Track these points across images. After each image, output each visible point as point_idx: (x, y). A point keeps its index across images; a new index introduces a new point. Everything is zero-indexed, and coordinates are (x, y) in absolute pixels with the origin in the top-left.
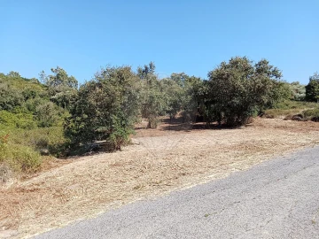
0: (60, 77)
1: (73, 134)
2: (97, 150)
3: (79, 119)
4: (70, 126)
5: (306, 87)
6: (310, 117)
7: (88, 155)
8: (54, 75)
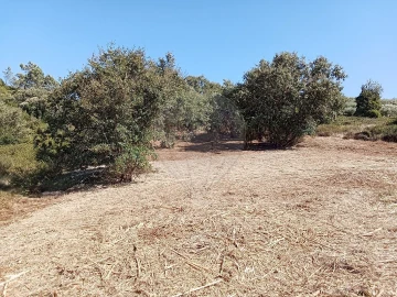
0: (32, 76)
1: (51, 155)
2: (91, 181)
3: (61, 132)
4: (47, 142)
5: (357, 99)
6: (380, 136)
7: (76, 190)
8: (25, 73)
